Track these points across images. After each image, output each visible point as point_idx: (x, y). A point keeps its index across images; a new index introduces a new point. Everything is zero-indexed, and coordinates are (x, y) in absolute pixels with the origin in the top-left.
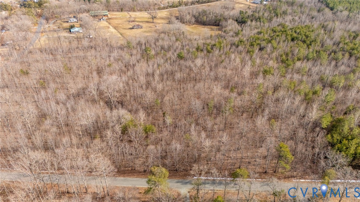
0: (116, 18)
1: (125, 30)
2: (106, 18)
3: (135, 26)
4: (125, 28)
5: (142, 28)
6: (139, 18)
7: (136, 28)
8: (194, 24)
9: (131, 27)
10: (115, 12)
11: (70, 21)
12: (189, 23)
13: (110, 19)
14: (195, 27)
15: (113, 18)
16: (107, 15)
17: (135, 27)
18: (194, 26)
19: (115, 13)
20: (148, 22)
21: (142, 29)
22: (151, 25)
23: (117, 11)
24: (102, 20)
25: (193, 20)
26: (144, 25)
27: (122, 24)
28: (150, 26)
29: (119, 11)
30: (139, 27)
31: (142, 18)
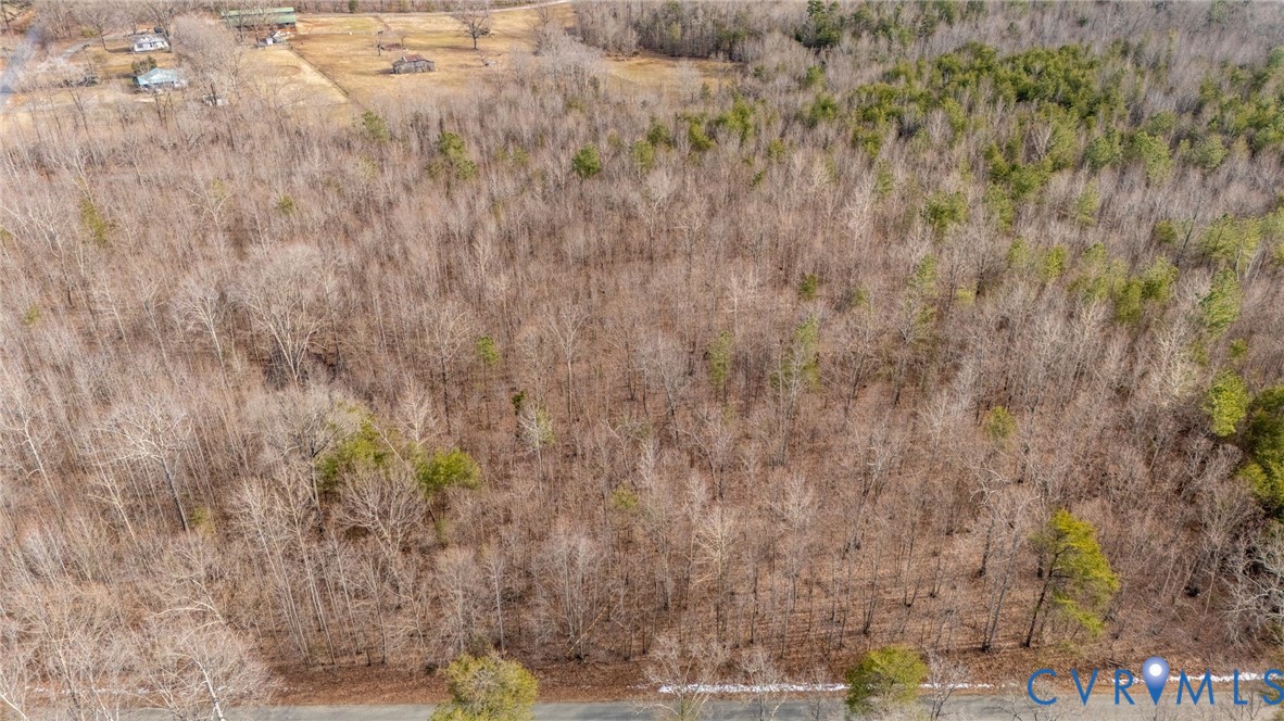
0: (327, 37)
1: (363, 78)
2: (289, 34)
3: (402, 62)
4: (364, 70)
5: (429, 70)
6: (417, 34)
7: (407, 71)
8: (636, 54)
9: (387, 65)
10: (327, 15)
11: (140, 46)
12: (615, 49)
13: (305, 38)
14: (639, 64)
15: (317, 35)
16: (294, 23)
17: (403, 67)
18: (635, 60)
19: (325, 20)
20: (454, 48)
21: (431, 74)
22: (467, 58)
23: (335, 11)
24: (270, 42)
25: (632, 38)
26: (440, 60)
27: (350, 57)
28: (462, 62)
29: (342, 12)
30: (418, 65)
31: (433, 35)
